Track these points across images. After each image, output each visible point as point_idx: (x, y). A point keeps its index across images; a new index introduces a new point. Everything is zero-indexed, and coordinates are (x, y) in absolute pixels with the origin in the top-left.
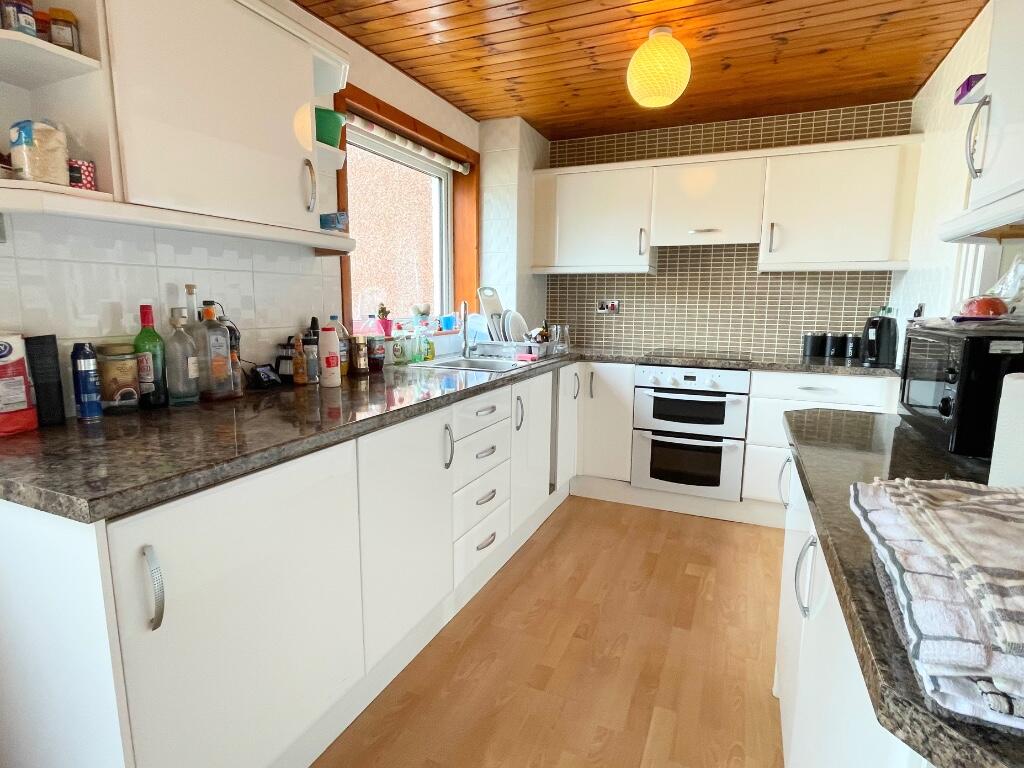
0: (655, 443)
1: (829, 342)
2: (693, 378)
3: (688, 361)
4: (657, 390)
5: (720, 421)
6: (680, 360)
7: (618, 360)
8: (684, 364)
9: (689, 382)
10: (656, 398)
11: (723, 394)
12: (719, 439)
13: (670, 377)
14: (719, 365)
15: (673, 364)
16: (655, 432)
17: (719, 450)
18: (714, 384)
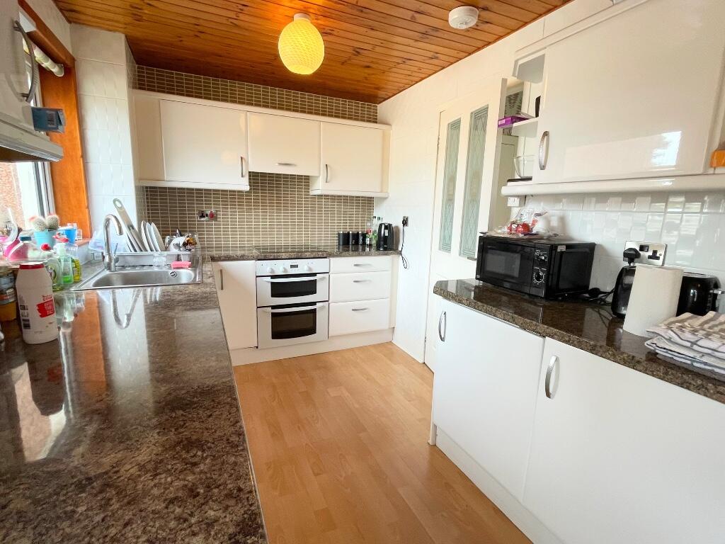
0: (273, 314)
1: (351, 236)
2: (297, 266)
3: (293, 255)
4: (273, 277)
5: (314, 292)
6: (287, 254)
7: (242, 258)
8: (290, 257)
9: (294, 269)
10: (272, 283)
11: (315, 274)
12: (314, 303)
13: (281, 267)
14: (312, 256)
15: (283, 257)
16: (273, 307)
17: (314, 311)
18: (310, 269)
